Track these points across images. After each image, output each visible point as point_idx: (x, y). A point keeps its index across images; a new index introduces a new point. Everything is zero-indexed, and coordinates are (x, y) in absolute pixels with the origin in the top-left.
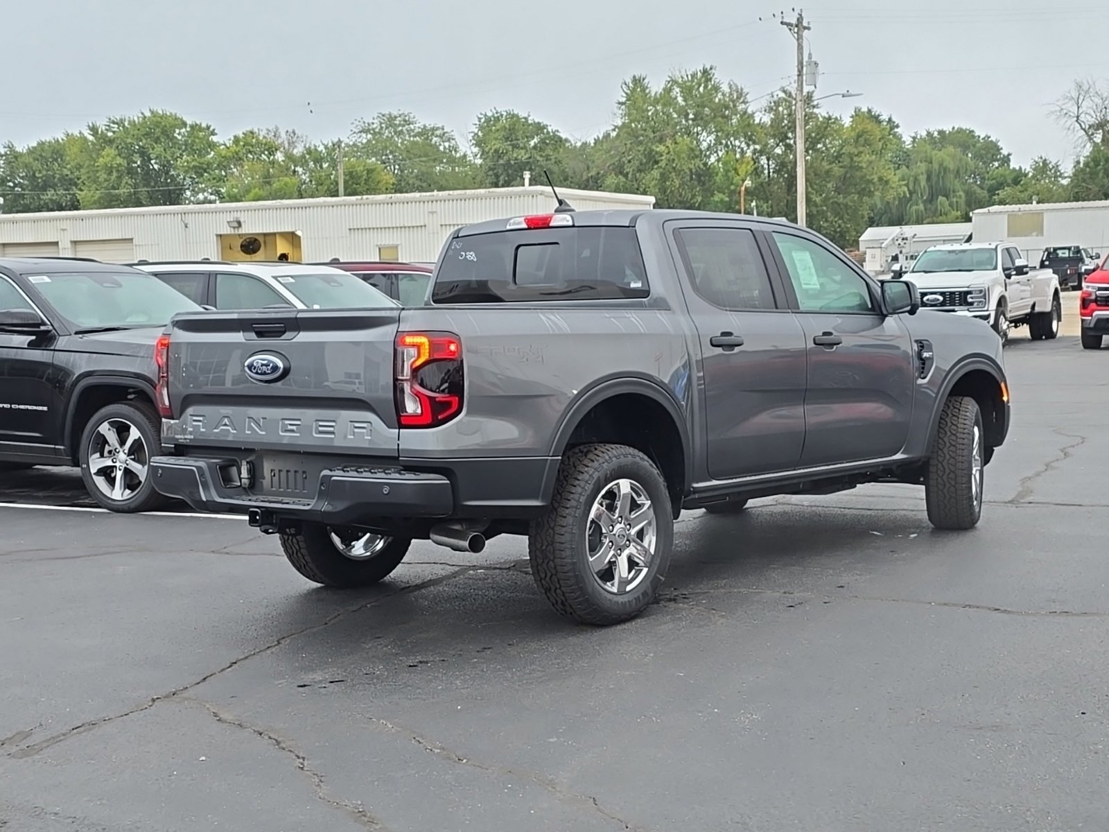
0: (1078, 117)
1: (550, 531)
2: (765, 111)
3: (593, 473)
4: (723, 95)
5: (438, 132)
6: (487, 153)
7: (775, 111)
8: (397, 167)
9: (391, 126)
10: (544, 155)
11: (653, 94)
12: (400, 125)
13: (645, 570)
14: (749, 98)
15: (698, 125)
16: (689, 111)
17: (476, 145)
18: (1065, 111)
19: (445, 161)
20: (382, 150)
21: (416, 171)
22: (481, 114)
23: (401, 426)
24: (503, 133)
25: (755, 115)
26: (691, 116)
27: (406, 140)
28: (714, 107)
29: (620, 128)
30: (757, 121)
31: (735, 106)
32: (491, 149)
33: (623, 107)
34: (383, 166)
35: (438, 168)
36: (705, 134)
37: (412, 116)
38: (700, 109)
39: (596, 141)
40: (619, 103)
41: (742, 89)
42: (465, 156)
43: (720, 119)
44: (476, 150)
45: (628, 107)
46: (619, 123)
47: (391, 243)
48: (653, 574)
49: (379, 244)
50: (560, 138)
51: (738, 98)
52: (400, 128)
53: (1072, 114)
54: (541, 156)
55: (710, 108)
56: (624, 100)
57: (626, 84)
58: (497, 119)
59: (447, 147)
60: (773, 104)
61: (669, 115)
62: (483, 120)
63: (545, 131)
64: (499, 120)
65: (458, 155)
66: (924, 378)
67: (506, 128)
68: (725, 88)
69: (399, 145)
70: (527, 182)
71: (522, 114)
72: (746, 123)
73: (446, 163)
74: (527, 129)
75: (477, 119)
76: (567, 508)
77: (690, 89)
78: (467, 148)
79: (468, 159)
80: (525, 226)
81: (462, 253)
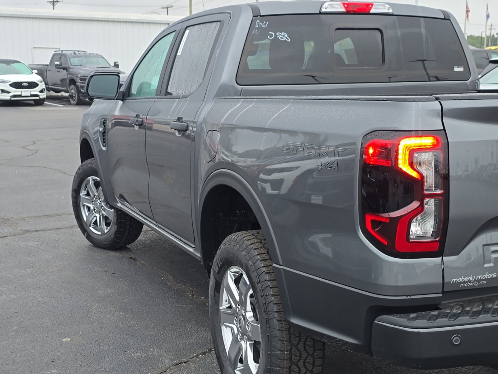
80: (343, 10)
81: (270, 33)
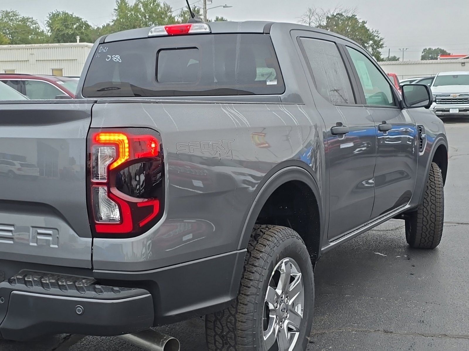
0: (310, 23)
1: (232, 318)
2: (179, 16)
3: (267, 258)
4: (161, 8)
5: (30, 20)
6: (54, 30)
7: (184, 16)
8: (10, 36)
9: (7, 16)
10: (80, 32)
11: (130, 6)
12: (11, 16)
13: (297, 334)
14: (172, 10)
15: (151, 21)
16: (146, 15)
17: (48, 26)
18: (304, 21)
19: (33, 33)
20: (3, 27)
21: (19, 38)
22: (50, 12)
23: (95, 235)
24: (61, 21)
25: (175, 18)
26: (147, 17)
27: (14, 23)
28: (157, 13)
29: (116, 21)
30: (176, 20)
31: (166, 13)
32: (55, 28)
33: (117, 12)
34: (4, 35)
35: (30, 37)
36: (153, 25)
37: (17, 12)
38: (151, 14)
39: (104, 27)
40: (115, 9)
41: (169, 6)
42: (43, 31)
43: (160, 19)
44: (49, 28)
45: (119, 12)
46: (115, 18)
47: (11, 69)
48: (303, 337)
49: (5, 69)
50: (88, 24)
51: (168, 10)
52: (12, 18)
53: (307, 22)
54: (79, 32)
55: (155, 14)
56: (117, 8)
57: (117, 1)
58: (58, 15)
59: (34, 27)
60: (183, 13)
61: (137, 16)
62: (51, 15)
63: (81, 21)
64: (59, 16)
65: (40, 31)
66: (422, 152)
67: (62, 19)
68: (162, 5)
69: (11, 25)
70: (78, 41)
71: (70, 13)
72: (172, 21)
73: (34, 35)
74: (72, 20)
75: (48, 15)
76: (248, 295)
77: (147, 5)
78: (44, 28)
79: (44, 33)
80: (166, 33)
81: (108, 56)
